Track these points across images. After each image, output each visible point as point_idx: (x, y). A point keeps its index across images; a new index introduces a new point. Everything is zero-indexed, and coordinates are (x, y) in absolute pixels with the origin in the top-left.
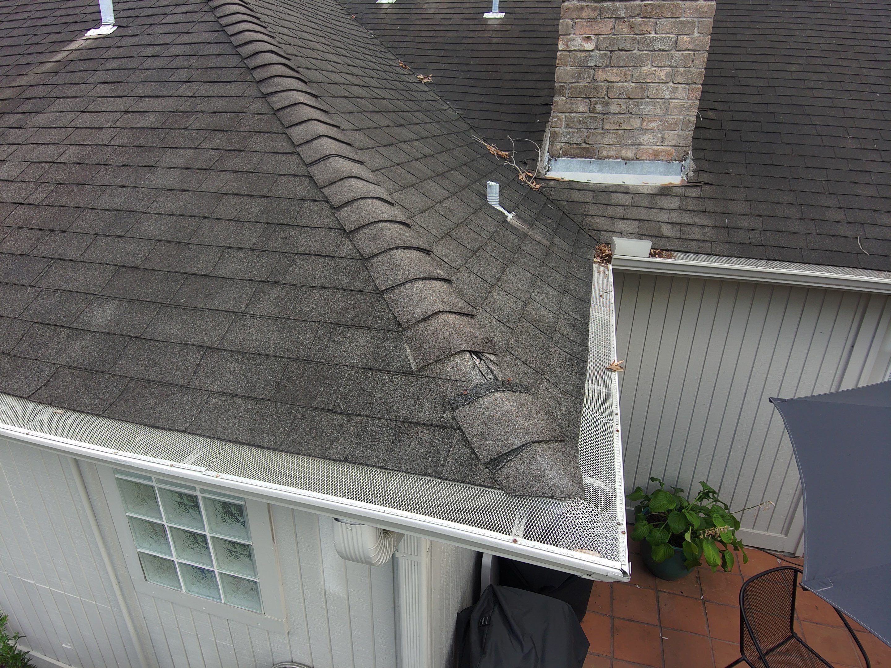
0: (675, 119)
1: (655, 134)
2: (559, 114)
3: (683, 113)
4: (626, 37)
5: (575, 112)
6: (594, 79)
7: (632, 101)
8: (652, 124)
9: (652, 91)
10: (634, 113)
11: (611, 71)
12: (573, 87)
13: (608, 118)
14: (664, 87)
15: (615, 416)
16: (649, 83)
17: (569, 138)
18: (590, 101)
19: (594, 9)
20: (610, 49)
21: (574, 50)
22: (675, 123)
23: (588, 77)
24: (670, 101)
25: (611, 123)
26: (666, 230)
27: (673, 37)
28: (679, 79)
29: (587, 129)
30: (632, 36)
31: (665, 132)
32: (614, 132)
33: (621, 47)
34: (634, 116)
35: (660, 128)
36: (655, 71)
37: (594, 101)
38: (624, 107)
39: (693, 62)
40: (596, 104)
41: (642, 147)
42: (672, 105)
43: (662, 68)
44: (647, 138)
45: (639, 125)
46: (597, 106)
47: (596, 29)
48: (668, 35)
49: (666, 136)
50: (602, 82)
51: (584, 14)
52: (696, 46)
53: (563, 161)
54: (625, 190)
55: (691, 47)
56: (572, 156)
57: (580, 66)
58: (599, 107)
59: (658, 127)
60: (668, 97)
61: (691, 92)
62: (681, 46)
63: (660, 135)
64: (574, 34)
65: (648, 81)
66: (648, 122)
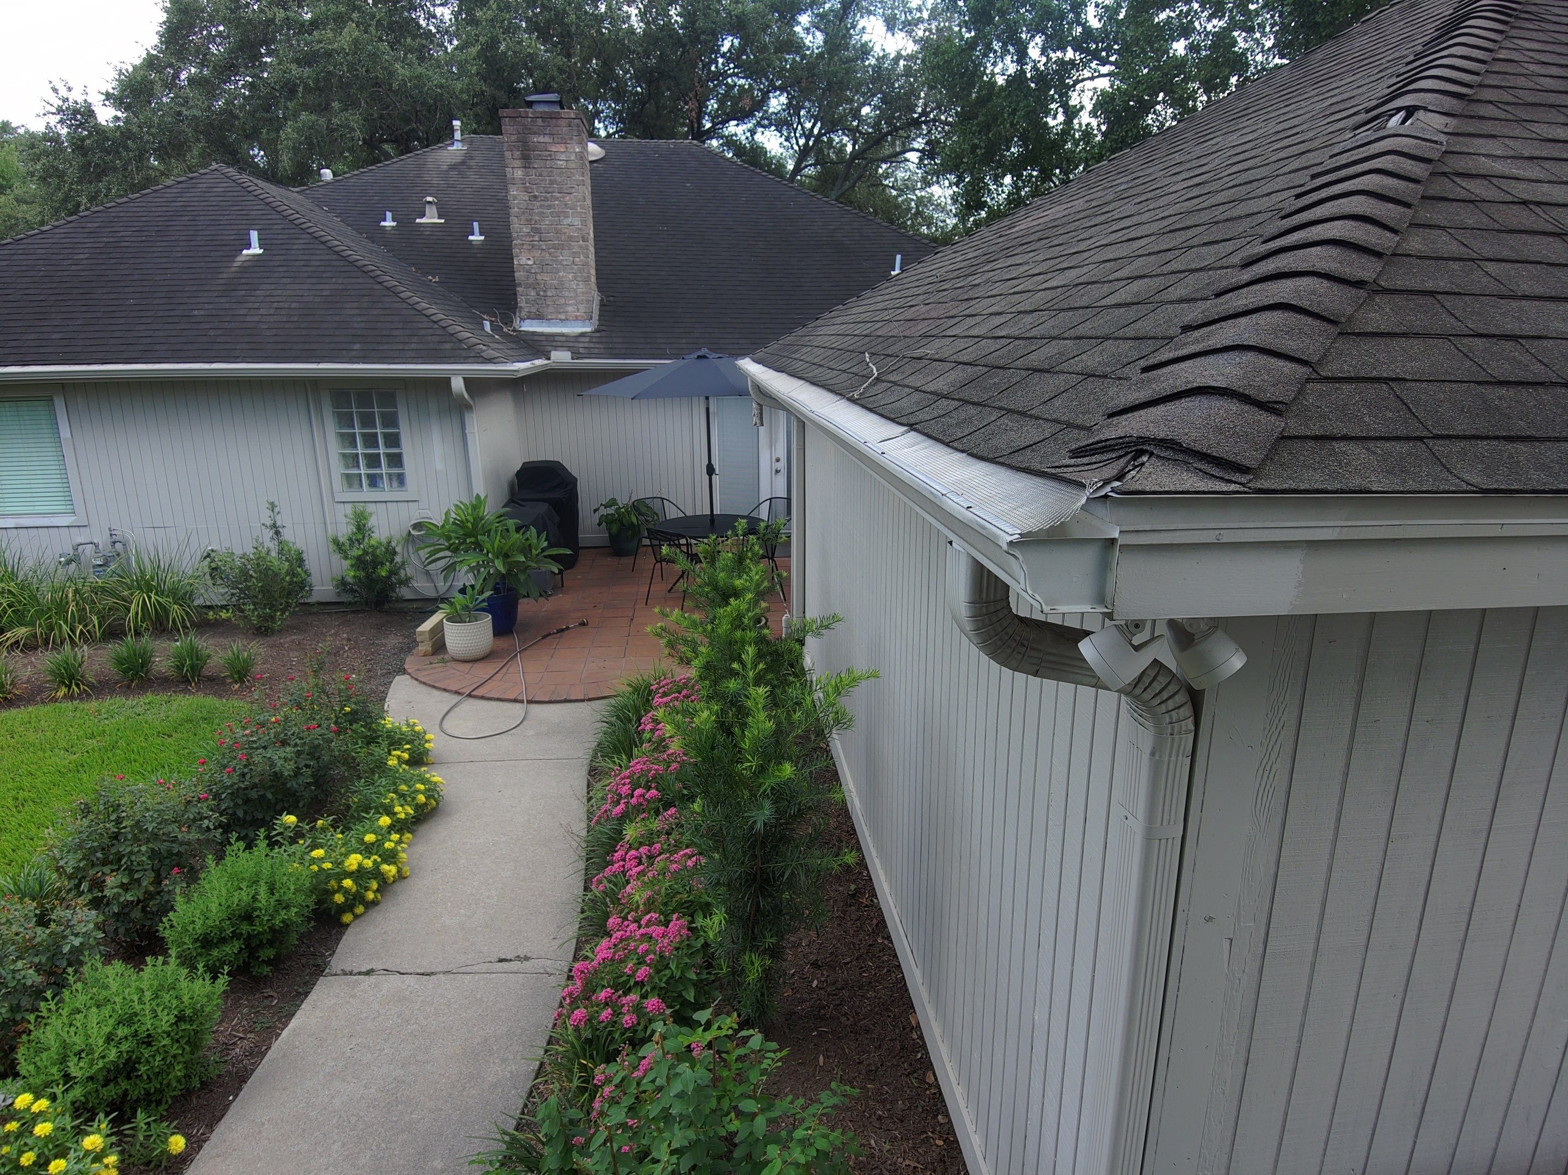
1: (572, 307)
2: (522, 297)
4: (548, 258)
5: (530, 296)
6: (536, 279)
7: (558, 290)
8: (570, 301)
9: (566, 285)
11: (544, 275)
12: (526, 283)
13: (548, 299)
14: (572, 283)
17: (528, 310)
20: (541, 264)
21: (523, 264)
23: (533, 278)
25: (549, 302)
26: (581, 350)
29: (537, 304)
30: (551, 258)
32: (552, 306)
33: (546, 263)
34: (561, 297)
36: (565, 275)
37: (538, 290)
38: (554, 293)
39: (583, 271)
41: (568, 314)
42: (578, 292)
43: (570, 273)
45: (564, 302)
47: (533, 254)
48: (568, 258)
50: (541, 280)
51: (525, 248)
53: (528, 322)
54: (562, 335)
55: (581, 263)
56: (533, 319)
57: (528, 273)
58: (542, 293)
59: (573, 303)
60: (575, 288)
61: (586, 286)
62: (576, 263)
63: (576, 307)
64: (521, 255)
65: (563, 280)
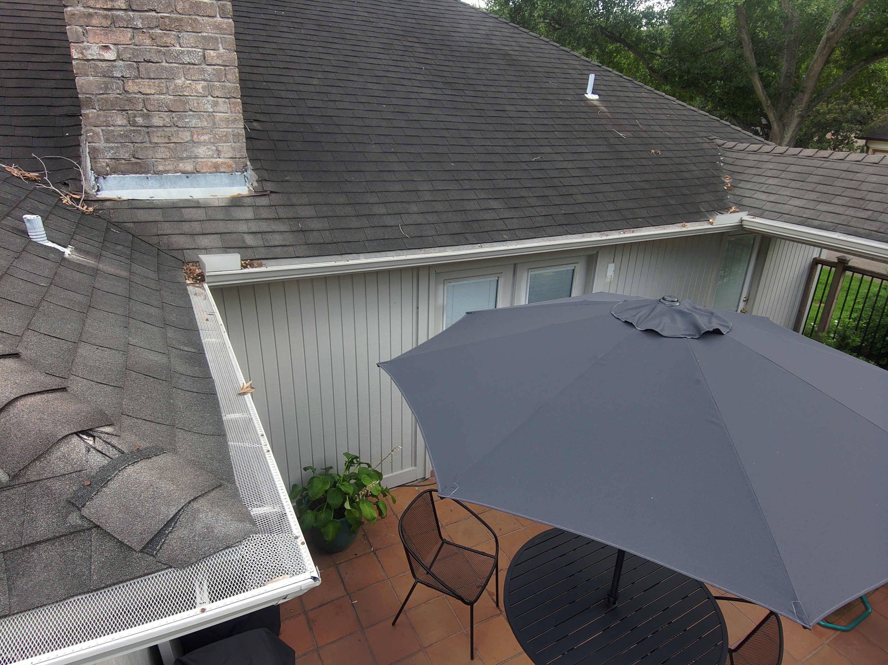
0: (224, 132)
1: (209, 147)
2: (93, 128)
3: (230, 126)
4: (149, 49)
5: (113, 125)
6: (125, 91)
7: (175, 114)
8: (202, 137)
9: (193, 104)
10: (181, 126)
11: (142, 83)
12: (102, 99)
13: (153, 131)
14: (204, 100)
15: (261, 438)
16: (188, 96)
17: (113, 153)
18: (127, 113)
19: (105, 17)
20: (135, 60)
21: (93, 60)
22: (226, 136)
23: (118, 88)
24: (214, 114)
25: (158, 137)
26: (249, 240)
27: (199, 52)
28: (217, 93)
29: (133, 143)
30: (156, 47)
31: (218, 144)
32: (165, 145)
33: (147, 58)
34: (181, 129)
35: (212, 140)
36: (190, 84)
37: (131, 114)
38: (168, 120)
39: (226, 77)
40: (135, 117)
41: (200, 160)
42: (217, 118)
43: (197, 82)
44: (201, 151)
45: (189, 138)
46: (137, 119)
47: (113, 38)
48: (194, 49)
49: (220, 148)
50: (135, 93)
51: (95, 22)
52: (224, 61)
53: (113, 179)
54: (196, 205)
55: (220, 62)
56: (124, 173)
57: (104, 76)
58: (139, 120)
59: (209, 140)
60: (211, 110)
61: (232, 106)
62: (210, 61)
63: (215, 148)
64: (88, 42)
65: (186, 94)
66: (198, 135)
